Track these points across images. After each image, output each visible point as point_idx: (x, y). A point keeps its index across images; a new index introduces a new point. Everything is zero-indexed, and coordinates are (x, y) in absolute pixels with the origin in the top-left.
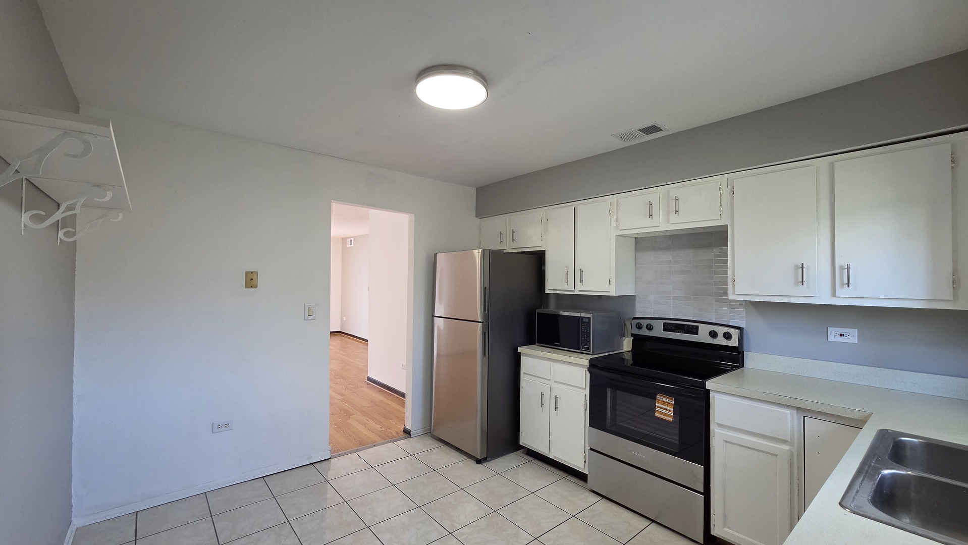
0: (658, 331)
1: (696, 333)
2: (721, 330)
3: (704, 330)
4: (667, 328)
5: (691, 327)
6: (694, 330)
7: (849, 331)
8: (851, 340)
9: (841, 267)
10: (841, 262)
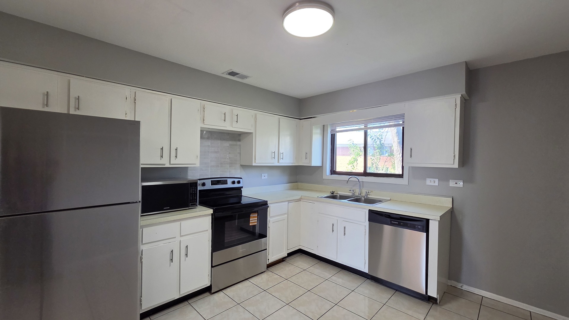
0: (209, 186)
1: (227, 184)
2: (236, 180)
3: (229, 181)
4: (213, 183)
5: (224, 181)
6: (225, 182)
7: (266, 175)
8: (266, 177)
9: (280, 153)
10: (281, 151)
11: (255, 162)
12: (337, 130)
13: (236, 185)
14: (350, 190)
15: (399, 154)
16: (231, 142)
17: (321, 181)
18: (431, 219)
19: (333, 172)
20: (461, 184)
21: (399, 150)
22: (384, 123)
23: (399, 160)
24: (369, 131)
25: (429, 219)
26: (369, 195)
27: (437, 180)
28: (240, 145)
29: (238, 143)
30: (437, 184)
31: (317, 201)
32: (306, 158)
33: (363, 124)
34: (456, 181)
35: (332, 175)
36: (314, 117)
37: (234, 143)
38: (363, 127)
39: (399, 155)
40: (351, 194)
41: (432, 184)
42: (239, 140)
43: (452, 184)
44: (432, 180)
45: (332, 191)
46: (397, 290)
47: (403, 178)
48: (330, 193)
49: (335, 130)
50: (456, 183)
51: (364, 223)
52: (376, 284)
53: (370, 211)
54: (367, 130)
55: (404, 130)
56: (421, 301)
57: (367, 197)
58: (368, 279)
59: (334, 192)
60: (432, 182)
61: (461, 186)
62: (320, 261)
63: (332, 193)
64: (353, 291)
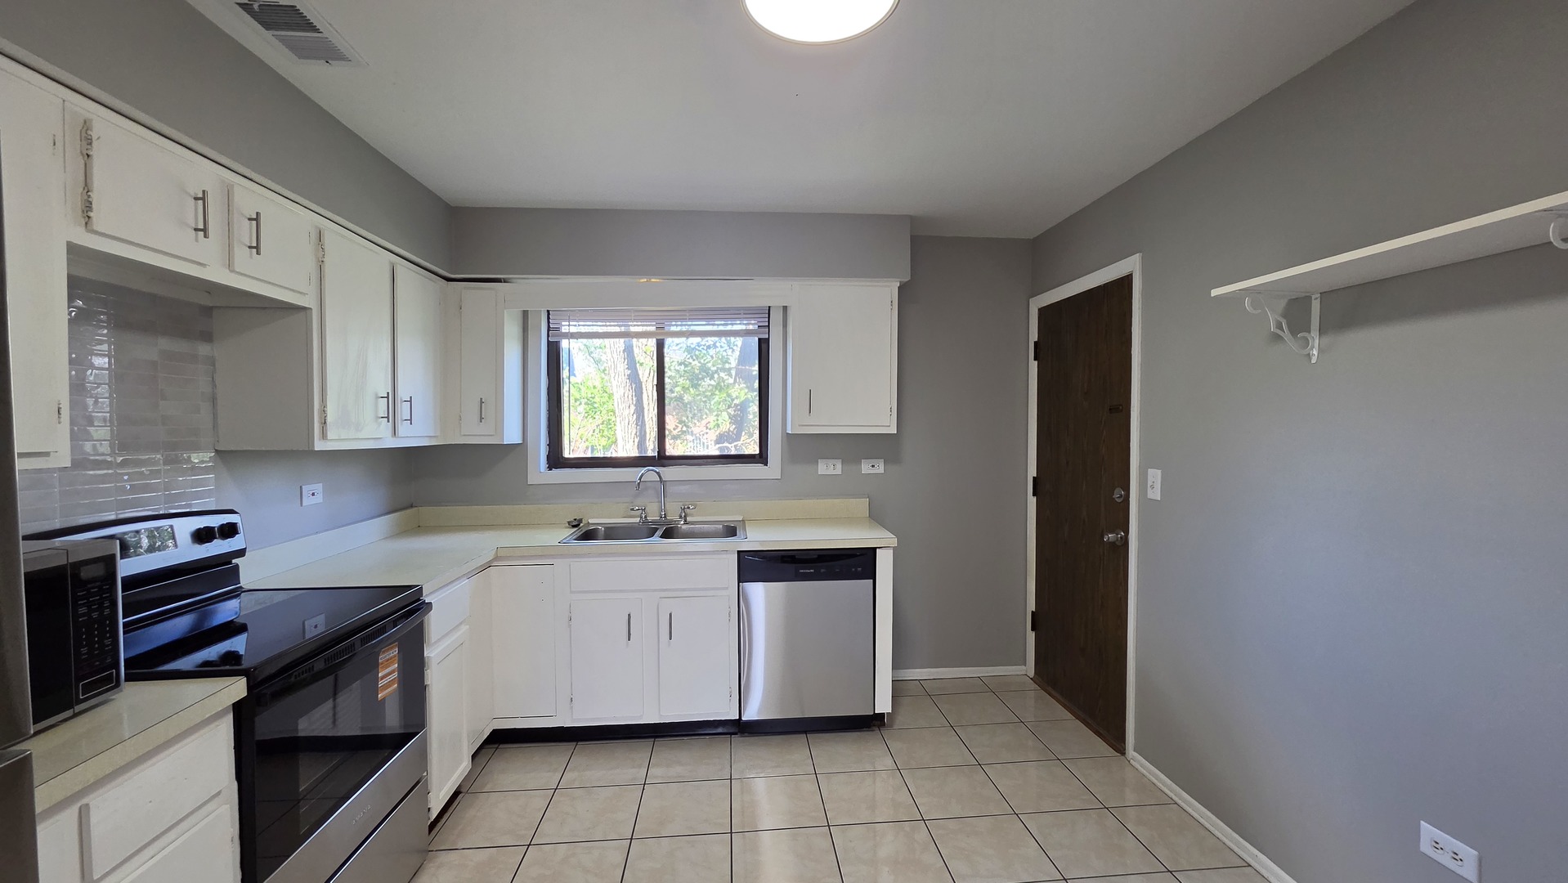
2: (215, 523)
3: (184, 530)
7: (318, 488)
8: (319, 499)
9: (401, 399)
10: (403, 393)
11: (324, 436)
12: (564, 329)
13: (218, 547)
14: (632, 510)
16: (165, 343)
17: (521, 493)
18: (879, 548)
19: (556, 460)
20: (880, 468)
22: (716, 323)
24: (668, 341)
25: (874, 549)
26: (692, 515)
27: (839, 466)
28: (211, 362)
29: (203, 349)
30: (838, 471)
31: (562, 556)
32: (481, 418)
33: (653, 320)
34: (873, 462)
35: (555, 471)
36: (505, 281)
37: (180, 346)
38: (653, 329)
40: (638, 520)
41: (831, 471)
42: (207, 337)
43: (866, 468)
44: (831, 462)
45: (575, 520)
46: (806, 732)
47: (766, 464)
48: (566, 527)
49: (558, 329)
50: (873, 466)
51: (727, 588)
52: (756, 738)
53: (741, 553)
54: (663, 339)
55: (764, 346)
56: (859, 733)
57: (685, 521)
58: (731, 734)
59: (580, 521)
60: (829, 468)
61: (881, 470)
62: (575, 743)
63: (574, 524)
64: (731, 779)
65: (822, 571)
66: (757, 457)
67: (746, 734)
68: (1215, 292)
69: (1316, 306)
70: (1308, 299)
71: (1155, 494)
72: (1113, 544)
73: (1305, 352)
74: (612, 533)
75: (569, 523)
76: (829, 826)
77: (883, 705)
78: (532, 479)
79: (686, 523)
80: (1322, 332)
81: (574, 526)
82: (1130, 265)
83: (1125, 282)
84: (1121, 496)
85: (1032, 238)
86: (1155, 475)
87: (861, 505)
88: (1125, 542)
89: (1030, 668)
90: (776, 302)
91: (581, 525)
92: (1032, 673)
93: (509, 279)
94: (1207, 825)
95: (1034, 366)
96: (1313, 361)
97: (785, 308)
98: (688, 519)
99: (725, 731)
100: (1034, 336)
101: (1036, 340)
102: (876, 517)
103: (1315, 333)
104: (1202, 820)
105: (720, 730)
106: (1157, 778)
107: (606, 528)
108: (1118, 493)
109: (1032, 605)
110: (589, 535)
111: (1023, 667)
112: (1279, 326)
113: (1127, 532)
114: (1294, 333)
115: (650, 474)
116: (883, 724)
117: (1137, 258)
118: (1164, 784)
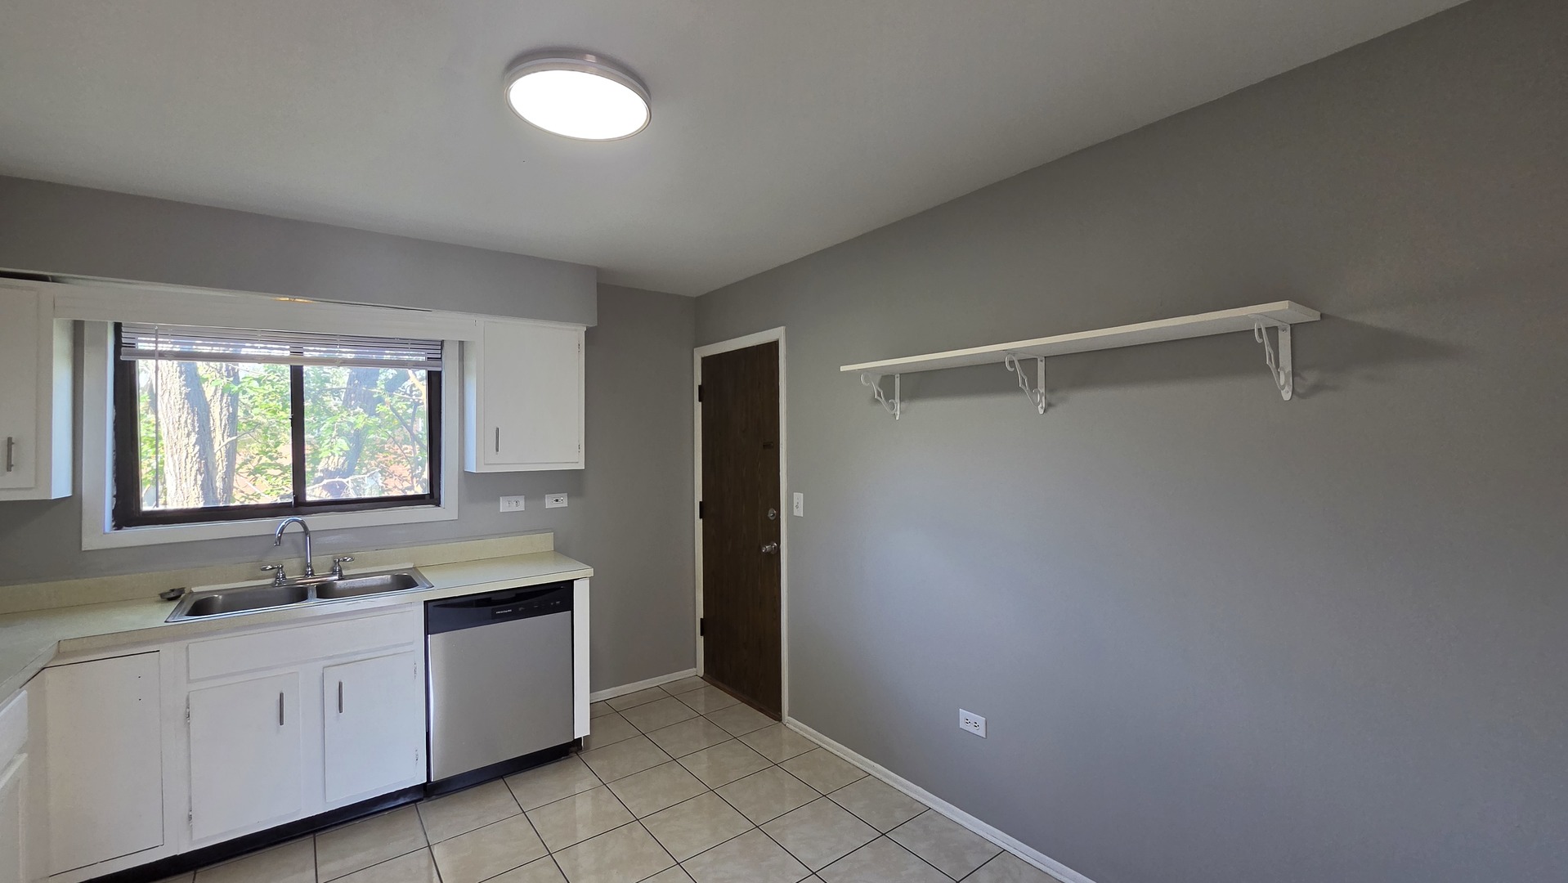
12: (142, 346)
14: (264, 569)
15: (188, 435)
18: (575, 580)
19: (127, 512)
20: (564, 502)
21: (189, 421)
23: (184, 455)
25: (571, 582)
26: (348, 568)
27: (522, 502)
30: (521, 507)
31: (175, 638)
32: (9, 466)
33: (286, 343)
34: (557, 496)
35: (127, 528)
36: (54, 280)
38: (287, 354)
39: (186, 441)
40: (270, 581)
41: (513, 508)
43: (550, 502)
44: (512, 499)
45: (173, 590)
46: (502, 777)
47: (438, 504)
48: (158, 602)
49: (132, 345)
50: (557, 501)
51: (411, 643)
52: (448, 797)
53: (429, 604)
54: (302, 366)
55: (434, 379)
56: (558, 763)
57: (341, 575)
58: (415, 802)
59: (182, 591)
60: (510, 505)
61: (565, 504)
62: (192, 872)
63: (172, 595)
64: (429, 846)
65: (520, 609)
66: (427, 497)
67: (434, 797)
68: (843, 368)
69: (897, 381)
70: (893, 377)
71: (799, 512)
72: (768, 554)
73: (893, 412)
74: (237, 601)
75: (162, 595)
76: (550, 854)
77: (582, 729)
78: (90, 542)
79: (342, 578)
80: (901, 400)
81: (171, 599)
82: (776, 334)
83: (773, 346)
84: (774, 514)
85: (695, 296)
86: (799, 498)
87: (545, 541)
88: (778, 551)
89: (700, 669)
90: (450, 336)
91: (183, 596)
92: (701, 673)
93: (64, 277)
94: (842, 755)
95: (698, 406)
96: (897, 419)
97: (461, 343)
98: (345, 573)
99: (408, 800)
100: (698, 381)
101: (700, 384)
102: (563, 550)
103: (897, 400)
104: (838, 754)
105: (401, 801)
106: (806, 732)
107: (224, 596)
108: (771, 513)
109: (700, 614)
110: (201, 608)
111: (695, 669)
112: (879, 395)
113: (779, 543)
114: (887, 399)
115: (288, 524)
116: (580, 748)
117: (782, 329)
118: (811, 734)
